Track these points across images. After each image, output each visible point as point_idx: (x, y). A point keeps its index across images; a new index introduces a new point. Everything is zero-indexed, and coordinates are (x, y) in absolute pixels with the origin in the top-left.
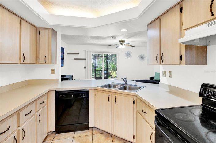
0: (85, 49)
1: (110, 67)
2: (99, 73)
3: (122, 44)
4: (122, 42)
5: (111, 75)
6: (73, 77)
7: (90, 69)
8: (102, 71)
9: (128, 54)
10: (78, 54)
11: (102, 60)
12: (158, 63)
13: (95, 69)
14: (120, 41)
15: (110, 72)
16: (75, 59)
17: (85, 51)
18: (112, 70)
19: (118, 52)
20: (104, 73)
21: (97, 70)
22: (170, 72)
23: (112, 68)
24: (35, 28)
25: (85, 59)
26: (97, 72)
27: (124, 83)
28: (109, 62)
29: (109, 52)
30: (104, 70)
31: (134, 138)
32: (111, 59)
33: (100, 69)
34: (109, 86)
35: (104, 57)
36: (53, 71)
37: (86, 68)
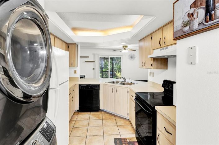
0: (94, 53)
1: (116, 68)
2: (106, 73)
3: (125, 49)
4: (125, 47)
5: (117, 76)
6: (85, 76)
7: (98, 70)
8: (108, 71)
9: (132, 57)
10: (88, 57)
11: (108, 62)
12: (143, 67)
13: (102, 70)
14: (123, 47)
15: (116, 73)
16: (86, 61)
17: (94, 54)
18: (117, 71)
19: (122, 55)
20: (110, 74)
21: (103, 71)
22: (153, 73)
23: (118, 69)
24: (66, 44)
25: (94, 61)
26: (103, 73)
27: (124, 81)
28: (114, 63)
29: (115, 55)
30: (110, 71)
31: (128, 115)
32: (117, 60)
33: (106, 70)
34: (113, 83)
35: (110, 59)
36: (75, 72)
37: (95, 69)
